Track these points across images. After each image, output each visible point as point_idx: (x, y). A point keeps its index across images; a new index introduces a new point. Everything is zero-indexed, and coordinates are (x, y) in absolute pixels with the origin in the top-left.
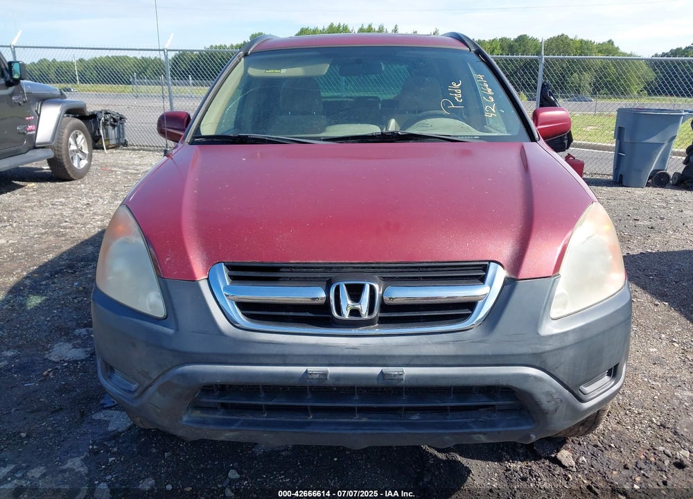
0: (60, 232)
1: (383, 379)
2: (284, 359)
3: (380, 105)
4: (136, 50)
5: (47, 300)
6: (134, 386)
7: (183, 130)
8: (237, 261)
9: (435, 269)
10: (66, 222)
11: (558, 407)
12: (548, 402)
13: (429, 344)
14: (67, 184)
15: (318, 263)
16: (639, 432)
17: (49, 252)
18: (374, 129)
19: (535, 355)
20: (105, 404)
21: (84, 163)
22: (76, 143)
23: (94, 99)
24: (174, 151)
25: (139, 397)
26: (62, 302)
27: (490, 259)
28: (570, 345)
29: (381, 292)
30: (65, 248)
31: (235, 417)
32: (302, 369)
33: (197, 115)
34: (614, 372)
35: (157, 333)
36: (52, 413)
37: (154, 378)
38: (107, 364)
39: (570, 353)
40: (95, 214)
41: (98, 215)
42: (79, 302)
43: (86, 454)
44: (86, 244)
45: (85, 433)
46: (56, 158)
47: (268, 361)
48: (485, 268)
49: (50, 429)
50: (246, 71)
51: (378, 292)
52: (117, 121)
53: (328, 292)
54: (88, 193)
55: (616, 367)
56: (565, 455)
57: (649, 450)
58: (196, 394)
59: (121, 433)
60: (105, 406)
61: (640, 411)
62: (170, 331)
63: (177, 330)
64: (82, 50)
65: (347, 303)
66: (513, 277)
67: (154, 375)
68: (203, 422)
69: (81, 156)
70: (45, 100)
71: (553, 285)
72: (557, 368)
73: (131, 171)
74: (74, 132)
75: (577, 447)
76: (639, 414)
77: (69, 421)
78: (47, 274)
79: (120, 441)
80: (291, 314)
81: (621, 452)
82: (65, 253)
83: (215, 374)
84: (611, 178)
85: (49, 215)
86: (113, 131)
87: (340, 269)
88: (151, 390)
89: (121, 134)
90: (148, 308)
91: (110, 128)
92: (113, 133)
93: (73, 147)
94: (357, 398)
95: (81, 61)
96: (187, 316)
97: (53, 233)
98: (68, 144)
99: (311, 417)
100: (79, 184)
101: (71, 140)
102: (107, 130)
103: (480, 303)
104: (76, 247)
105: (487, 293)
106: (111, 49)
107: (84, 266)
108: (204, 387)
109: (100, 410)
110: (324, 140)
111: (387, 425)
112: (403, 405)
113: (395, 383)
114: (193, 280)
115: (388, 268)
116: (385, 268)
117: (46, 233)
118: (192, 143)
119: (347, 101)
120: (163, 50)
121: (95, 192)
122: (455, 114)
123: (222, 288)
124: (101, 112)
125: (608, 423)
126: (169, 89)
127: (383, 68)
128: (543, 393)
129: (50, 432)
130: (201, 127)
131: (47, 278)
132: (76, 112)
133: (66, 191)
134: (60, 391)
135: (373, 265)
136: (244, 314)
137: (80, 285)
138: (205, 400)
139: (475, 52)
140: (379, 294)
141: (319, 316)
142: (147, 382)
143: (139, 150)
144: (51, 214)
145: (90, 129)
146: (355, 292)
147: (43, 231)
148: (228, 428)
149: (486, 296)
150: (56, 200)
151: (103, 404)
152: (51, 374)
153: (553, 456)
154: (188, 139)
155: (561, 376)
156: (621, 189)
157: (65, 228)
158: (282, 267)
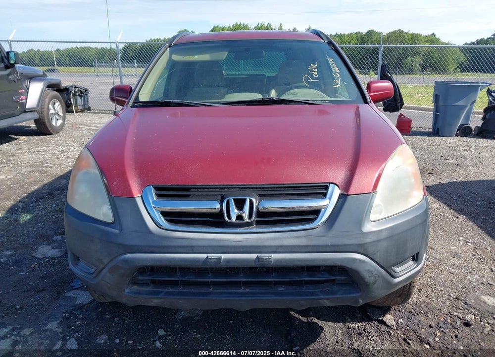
0: (43, 170)
1: (259, 262)
2: (192, 249)
3: (265, 80)
4: (97, 42)
5: (34, 217)
6: (93, 270)
7: (127, 98)
8: (161, 184)
9: (293, 189)
10: (47, 163)
11: (377, 280)
12: (370, 277)
13: (288, 238)
14: (48, 137)
15: (215, 185)
16: (441, 303)
17: (35, 184)
18: (258, 96)
19: (360, 245)
20: (74, 286)
21: (60, 122)
22: (54, 108)
23: (67, 77)
24: (121, 112)
25: (96, 277)
26: (45, 218)
27: (330, 182)
28: (384, 239)
29: (257, 204)
30: (46, 181)
31: (160, 290)
32: (204, 256)
33: (136, 87)
34: (416, 258)
35: (108, 233)
36: (38, 292)
37: (106, 263)
38: (74, 255)
39: (384, 245)
40: (67, 158)
41: (70, 158)
42: (56, 218)
43: (61, 319)
44: (62, 178)
45: (60, 306)
46: (40, 119)
47: (182, 250)
48: (327, 188)
49: (36, 303)
50: (170, 57)
51: (255, 204)
52: (83, 93)
53: (221, 204)
54: (63, 143)
55: (418, 254)
56: (389, 318)
57: (447, 315)
58: (134, 274)
59: (85, 305)
60: (74, 288)
61: (442, 289)
62: (117, 231)
63: (121, 230)
64: (58, 43)
65: (234, 212)
66: (345, 193)
67: (106, 261)
68: (139, 293)
69: (58, 117)
70: (32, 78)
71: (372, 198)
72: (375, 254)
73: (93, 128)
74: (53, 101)
75: (397, 313)
76: (442, 291)
77: (49, 298)
78: (34, 199)
79: (84, 311)
80: (197, 219)
81: (428, 316)
82: (46, 184)
83: (147, 260)
84: (431, 130)
85: (35, 159)
86: (80, 100)
87: (230, 189)
88: (104, 271)
89: (86, 102)
90: (102, 216)
91: (78, 97)
92: (80, 101)
93: (52, 111)
94: (242, 275)
95: (58, 50)
96: (127, 220)
97: (38, 171)
98: (49, 109)
99: (212, 289)
100: (56, 137)
101: (51, 106)
102: (76, 99)
103: (323, 210)
104: (54, 181)
105: (328, 204)
106: (78, 42)
107: (59, 194)
108: (140, 269)
109: (70, 290)
110: (223, 104)
111: (262, 293)
112: (273, 280)
113: (266, 264)
114: (132, 197)
115: (262, 188)
116: (261, 188)
117: (33, 171)
118: (133, 106)
119: (239, 78)
120: (116, 43)
121: (67, 142)
122: (313, 86)
123: (151, 202)
124: (72, 87)
125: (420, 297)
126: (120, 70)
127: (264, 54)
128: (366, 271)
129: (36, 305)
130: (139, 96)
131: (34, 202)
132: (54, 87)
133: (47, 142)
134: (43, 278)
135: (252, 186)
136: (165, 219)
137: (57, 206)
138: (140, 278)
139: (328, 43)
140: (256, 206)
141: (216, 220)
142: (101, 266)
143: (99, 113)
144: (36, 158)
145: (64, 98)
146: (240, 204)
147: (31, 170)
148: (155, 297)
149: (326, 206)
150: (40, 148)
151: (73, 286)
152: (37, 266)
153: (380, 318)
154: (131, 103)
155: (378, 260)
156: (438, 138)
157: (46, 167)
158: (191, 188)
